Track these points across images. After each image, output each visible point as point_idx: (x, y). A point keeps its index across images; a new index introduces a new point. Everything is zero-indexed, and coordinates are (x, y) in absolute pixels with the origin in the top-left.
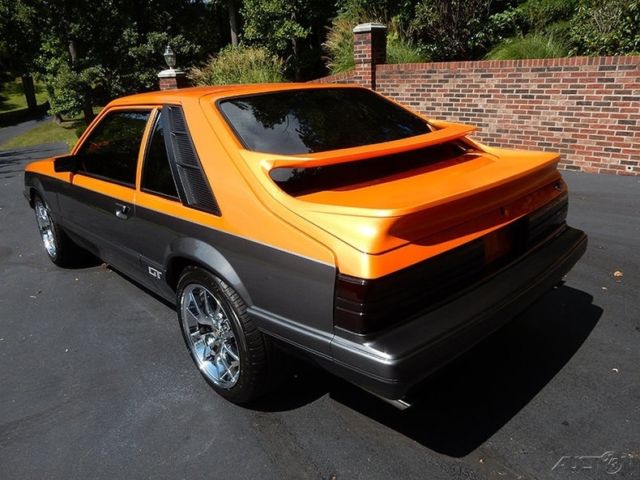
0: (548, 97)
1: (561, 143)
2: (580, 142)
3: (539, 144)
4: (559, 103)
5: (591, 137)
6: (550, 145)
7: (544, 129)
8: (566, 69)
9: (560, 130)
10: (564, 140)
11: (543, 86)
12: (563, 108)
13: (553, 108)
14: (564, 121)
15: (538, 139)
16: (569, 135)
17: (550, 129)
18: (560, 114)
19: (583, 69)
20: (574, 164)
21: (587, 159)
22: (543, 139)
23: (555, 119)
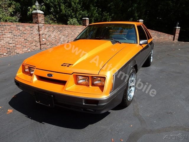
0: (5, 34)
1: (13, 47)
2: (17, 46)
3: (7, 49)
4: (9, 36)
5: (20, 44)
6: (10, 48)
7: (7, 44)
8: (8, 26)
9: (11, 44)
10: (13, 46)
11: (2, 31)
12: (10, 37)
13: (7, 37)
14: (12, 41)
15: (6, 47)
16: (14, 45)
17: (8, 44)
18: (10, 39)
19: (12, 26)
20: (18, 53)
21: (20, 50)
22: (7, 47)
23: (9, 41)
